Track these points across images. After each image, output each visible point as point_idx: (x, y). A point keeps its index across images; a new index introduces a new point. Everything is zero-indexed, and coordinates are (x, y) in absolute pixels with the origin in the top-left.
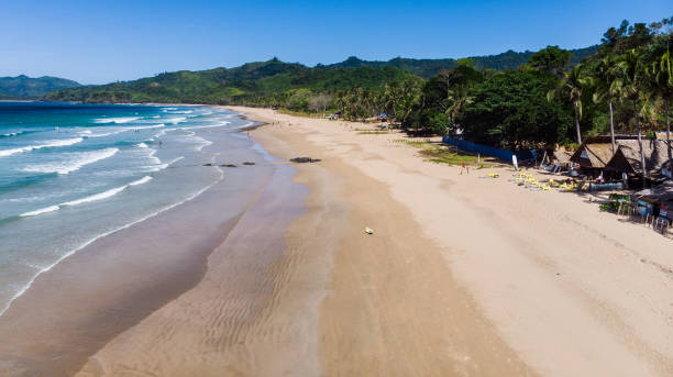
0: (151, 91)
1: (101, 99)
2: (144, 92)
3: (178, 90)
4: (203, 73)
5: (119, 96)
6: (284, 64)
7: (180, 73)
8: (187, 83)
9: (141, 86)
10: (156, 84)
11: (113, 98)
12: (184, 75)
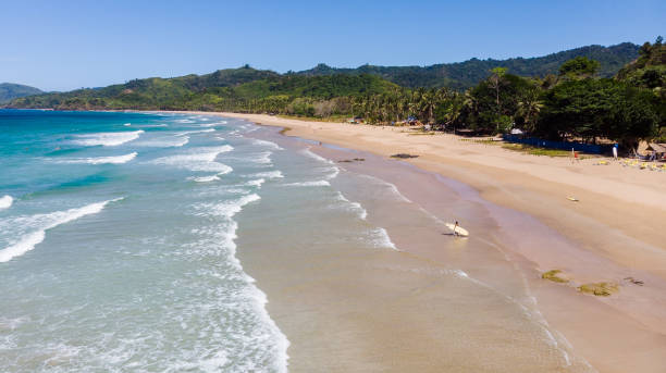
0: (125, 98)
1: (73, 106)
2: (117, 98)
3: (150, 97)
4: (174, 80)
5: (93, 103)
6: (257, 71)
7: (151, 80)
8: (159, 90)
9: (113, 92)
10: (130, 91)
11: (87, 105)
12: (155, 81)
